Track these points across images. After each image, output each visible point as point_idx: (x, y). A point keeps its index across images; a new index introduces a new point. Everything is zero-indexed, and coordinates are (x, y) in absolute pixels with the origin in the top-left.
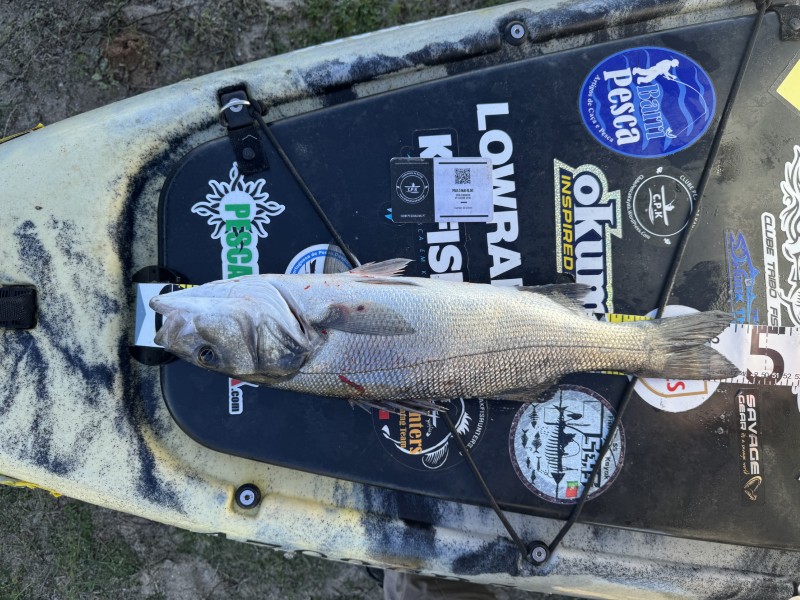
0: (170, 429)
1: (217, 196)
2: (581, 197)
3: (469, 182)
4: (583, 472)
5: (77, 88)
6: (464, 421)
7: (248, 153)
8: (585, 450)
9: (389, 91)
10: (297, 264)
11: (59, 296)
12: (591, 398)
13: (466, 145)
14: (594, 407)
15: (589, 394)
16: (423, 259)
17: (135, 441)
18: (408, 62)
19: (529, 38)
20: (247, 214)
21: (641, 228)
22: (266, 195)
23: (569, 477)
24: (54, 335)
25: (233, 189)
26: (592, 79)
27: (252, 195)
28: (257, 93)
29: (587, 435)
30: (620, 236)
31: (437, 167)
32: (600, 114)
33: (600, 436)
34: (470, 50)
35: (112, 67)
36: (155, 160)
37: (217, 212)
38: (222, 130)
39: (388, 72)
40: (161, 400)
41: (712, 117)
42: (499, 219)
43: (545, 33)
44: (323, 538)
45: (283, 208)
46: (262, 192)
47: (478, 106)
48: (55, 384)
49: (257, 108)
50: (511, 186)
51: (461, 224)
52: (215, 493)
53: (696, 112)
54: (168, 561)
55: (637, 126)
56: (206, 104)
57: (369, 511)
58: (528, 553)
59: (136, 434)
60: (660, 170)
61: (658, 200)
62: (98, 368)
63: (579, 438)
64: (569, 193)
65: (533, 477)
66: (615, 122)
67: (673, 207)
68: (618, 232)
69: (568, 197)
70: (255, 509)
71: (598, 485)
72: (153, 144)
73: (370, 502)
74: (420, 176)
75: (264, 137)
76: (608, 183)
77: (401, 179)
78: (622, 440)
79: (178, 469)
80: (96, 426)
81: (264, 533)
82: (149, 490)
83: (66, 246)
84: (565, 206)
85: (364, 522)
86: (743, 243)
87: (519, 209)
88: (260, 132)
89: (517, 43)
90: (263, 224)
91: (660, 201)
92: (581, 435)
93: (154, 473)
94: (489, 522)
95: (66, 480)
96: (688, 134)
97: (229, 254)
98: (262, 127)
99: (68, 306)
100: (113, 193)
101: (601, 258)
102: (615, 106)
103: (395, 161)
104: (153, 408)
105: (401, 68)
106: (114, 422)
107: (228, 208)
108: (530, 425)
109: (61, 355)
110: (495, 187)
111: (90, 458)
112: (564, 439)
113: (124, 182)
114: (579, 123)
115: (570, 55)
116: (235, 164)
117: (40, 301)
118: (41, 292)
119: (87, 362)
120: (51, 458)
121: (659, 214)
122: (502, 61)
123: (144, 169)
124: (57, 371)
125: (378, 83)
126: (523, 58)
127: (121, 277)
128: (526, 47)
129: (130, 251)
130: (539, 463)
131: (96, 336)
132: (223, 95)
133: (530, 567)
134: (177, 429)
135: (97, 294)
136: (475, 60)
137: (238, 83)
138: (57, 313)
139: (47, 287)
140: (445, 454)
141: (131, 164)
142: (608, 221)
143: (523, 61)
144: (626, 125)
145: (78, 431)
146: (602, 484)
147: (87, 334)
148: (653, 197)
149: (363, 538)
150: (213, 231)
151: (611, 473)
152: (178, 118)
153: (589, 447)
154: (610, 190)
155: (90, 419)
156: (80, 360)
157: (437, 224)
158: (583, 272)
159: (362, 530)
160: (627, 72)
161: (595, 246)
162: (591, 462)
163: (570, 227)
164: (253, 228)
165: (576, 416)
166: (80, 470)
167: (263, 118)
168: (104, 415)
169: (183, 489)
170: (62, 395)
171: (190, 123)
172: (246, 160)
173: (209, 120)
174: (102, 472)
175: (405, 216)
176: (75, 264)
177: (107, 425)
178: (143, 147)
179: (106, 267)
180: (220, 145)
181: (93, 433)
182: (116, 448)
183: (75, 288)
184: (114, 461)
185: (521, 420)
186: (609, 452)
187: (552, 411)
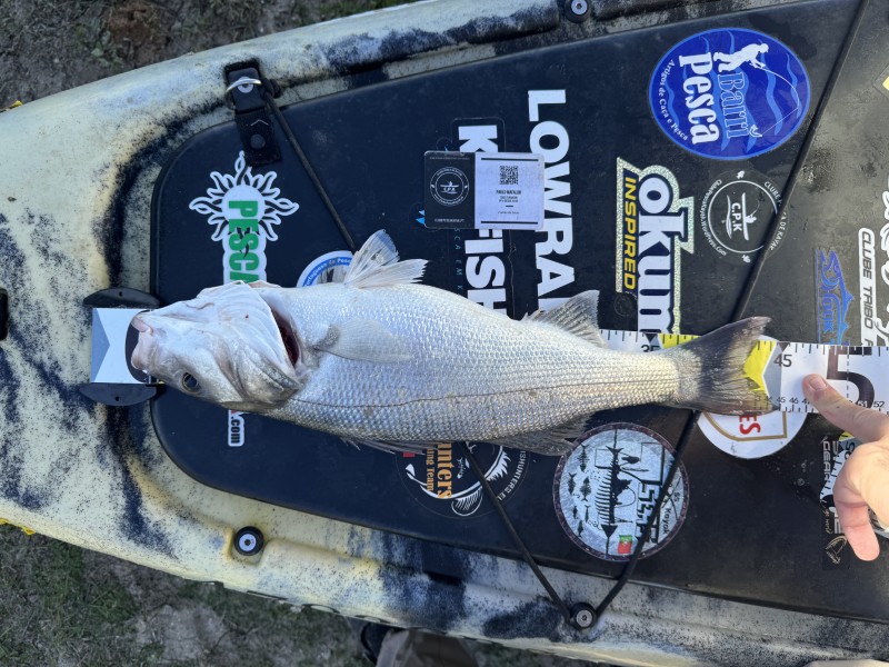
0: (161, 460)
1: (219, 190)
2: (647, 204)
3: (515, 182)
4: (638, 525)
5: (75, 65)
6: (502, 462)
7: (257, 141)
8: (642, 499)
9: (426, 72)
10: (311, 273)
11: (33, 303)
12: (651, 439)
13: (514, 138)
14: (653, 450)
15: (648, 434)
16: (459, 271)
17: (119, 473)
18: (449, 39)
19: (593, 15)
20: (255, 212)
21: (716, 242)
22: (277, 191)
23: (622, 530)
24: (27, 348)
25: (239, 183)
26: (665, 64)
27: (261, 190)
28: (270, 71)
29: (645, 482)
30: (691, 251)
31: (479, 163)
32: (674, 106)
33: (659, 483)
34: (523, 28)
35: (115, 42)
36: (151, 147)
37: (219, 210)
38: (228, 114)
39: (426, 50)
40: (151, 427)
41: (805, 114)
42: (551, 227)
43: (612, 8)
44: (335, 591)
45: (296, 206)
46: (272, 187)
47: (530, 93)
48: (27, 404)
49: (269, 89)
50: (565, 189)
51: (505, 232)
52: (210, 536)
53: (787, 108)
54: (167, 606)
55: (716, 122)
56: (210, 82)
57: (388, 563)
58: (572, 616)
59: (120, 466)
60: (741, 174)
61: (737, 210)
62: (77, 387)
63: (635, 485)
64: (634, 198)
65: (581, 529)
66: (691, 116)
67: (755, 219)
68: (690, 247)
69: (632, 204)
70: (256, 557)
71: (655, 540)
72: (147, 128)
73: (390, 552)
74: (459, 173)
75: (276, 124)
76: (680, 187)
77: (436, 177)
78: (685, 489)
79: (169, 507)
80: (74, 455)
81: (266, 583)
82: (134, 530)
83: (43, 245)
84: (629, 214)
85: (382, 575)
86: (836, 263)
87: (574, 216)
89: (579, 20)
90: (273, 225)
91: (740, 211)
92: (637, 481)
93: (141, 512)
94: (528, 579)
95: (39, 516)
96: (776, 132)
97: (233, 258)
98: (273, 110)
99: (43, 314)
100: (99, 184)
101: (668, 276)
102: (691, 98)
103: (429, 155)
104: (142, 435)
105: (441, 46)
106: (94, 451)
107: (233, 205)
108: (579, 468)
109: (34, 372)
110: (547, 189)
111: (66, 491)
112: (617, 486)
113: (112, 172)
114: (648, 116)
115: (640, 36)
116: (242, 153)
117: (11, 308)
118: (13, 298)
119: (65, 381)
120: (22, 490)
121: (737, 226)
122: (560, 41)
123: (136, 157)
124: (29, 390)
125: (413, 63)
126: (586, 37)
128: (589, 25)
129: (118, 253)
130: (587, 514)
131: (76, 351)
132: (231, 72)
133: (573, 633)
134: (168, 462)
135: (77, 301)
136: (528, 39)
137: (249, 58)
138: (30, 322)
139: (20, 291)
140: (478, 500)
142: (678, 233)
143: (585, 41)
144: (703, 121)
145: (54, 460)
146: (661, 539)
147: (65, 348)
148: (731, 207)
149: (380, 593)
150: (214, 232)
151: (671, 527)
152: (177, 98)
153: (647, 496)
154: (681, 197)
155: (67, 446)
156: (57, 378)
157: (478, 230)
158: (646, 292)
159: (380, 584)
160: (707, 57)
161: (662, 262)
162: (647, 513)
163: (633, 238)
164: (261, 229)
165: (632, 460)
166: (54, 504)
167: (276, 100)
168: (83, 442)
169: (174, 531)
170: (35, 418)
171: (191, 104)
172: (254, 149)
173: (214, 101)
174: (81, 508)
175: (441, 220)
176: (53, 266)
177: (87, 454)
178: (136, 131)
179: (89, 270)
180: (226, 131)
181: (70, 463)
182: (96, 481)
183: (52, 294)
184: (94, 496)
185: (569, 462)
186: (669, 502)
187: (604, 452)
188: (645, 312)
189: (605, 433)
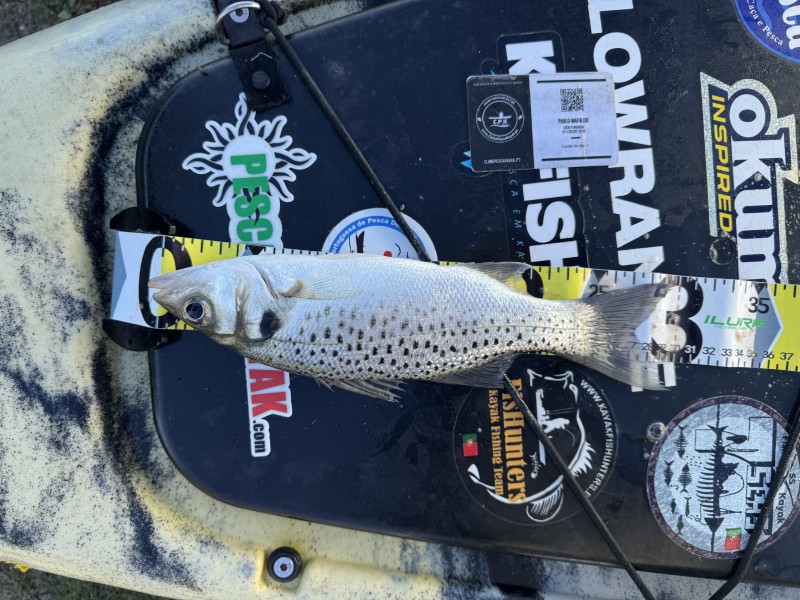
0: (171, 476)
1: (218, 144)
2: (740, 127)
3: (581, 108)
4: (748, 515)
6: (585, 454)
7: (261, 79)
8: (751, 485)
10: (337, 238)
12: (760, 412)
13: (574, 55)
14: (763, 425)
15: (757, 407)
16: (518, 223)
17: (124, 497)
20: (263, 168)
22: (289, 140)
23: (728, 522)
25: (241, 132)
27: (269, 139)
29: (753, 465)
30: (796, 180)
31: (535, 89)
33: (771, 464)
36: (129, 98)
37: (220, 168)
38: (221, 51)
40: (156, 436)
45: (313, 157)
46: (282, 135)
49: (271, 14)
50: (641, 113)
51: (572, 171)
52: (239, 563)
56: (196, 13)
57: (450, 577)
59: (124, 487)
62: (64, 397)
63: (743, 469)
64: (723, 120)
65: (680, 525)
68: (793, 176)
69: (722, 127)
70: (294, 582)
71: (768, 532)
72: (125, 74)
73: (451, 564)
74: (511, 101)
75: (281, 55)
76: (778, 104)
77: (483, 107)
79: (186, 531)
80: (67, 479)
82: (147, 563)
83: (8, 227)
84: (719, 139)
85: (445, 594)
87: (655, 146)
88: (275, 49)
90: (286, 182)
92: (746, 464)
93: (153, 540)
94: (614, 581)
95: (32, 553)
97: (241, 227)
98: (278, 40)
99: (14, 311)
100: (70, 147)
101: (770, 214)
103: (473, 81)
104: (147, 448)
106: (92, 473)
107: (235, 160)
108: (676, 454)
109: (10, 383)
110: (619, 115)
111: (62, 523)
112: (722, 471)
113: (86, 131)
114: (734, 19)
116: (242, 96)
119: (49, 391)
120: (9, 526)
123: (113, 111)
127: (91, 267)
129: (101, 230)
130: (687, 507)
131: (59, 353)
134: (179, 477)
135: (55, 293)
140: (559, 501)
141: (93, 104)
142: (779, 161)
145: (44, 487)
146: (774, 530)
147: (45, 352)
150: (215, 195)
151: (786, 515)
152: (157, 34)
153: (756, 480)
154: (780, 115)
155: (58, 470)
156: (39, 388)
157: (538, 171)
158: (747, 235)
161: (763, 197)
162: (759, 500)
163: (727, 169)
164: (273, 188)
165: (739, 439)
166: (49, 540)
167: (279, 27)
168: (77, 463)
169: (195, 561)
170: (16, 439)
171: (174, 41)
172: (257, 90)
173: (202, 36)
174: (81, 542)
175: (491, 161)
176: (22, 253)
177: (83, 477)
178: (110, 79)
179: (66, 254)
180: (222, 69)
181: (64, 489)
182: (97, 509)
183: (24, 286)
184: (95, 527)
185: (664, 449)
186: (784, 486)
187: (705, 433)
188: (746, 259)
189: (706, 410)
